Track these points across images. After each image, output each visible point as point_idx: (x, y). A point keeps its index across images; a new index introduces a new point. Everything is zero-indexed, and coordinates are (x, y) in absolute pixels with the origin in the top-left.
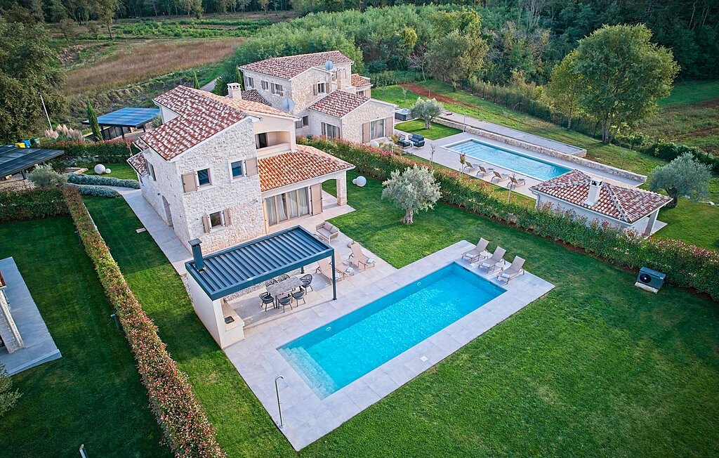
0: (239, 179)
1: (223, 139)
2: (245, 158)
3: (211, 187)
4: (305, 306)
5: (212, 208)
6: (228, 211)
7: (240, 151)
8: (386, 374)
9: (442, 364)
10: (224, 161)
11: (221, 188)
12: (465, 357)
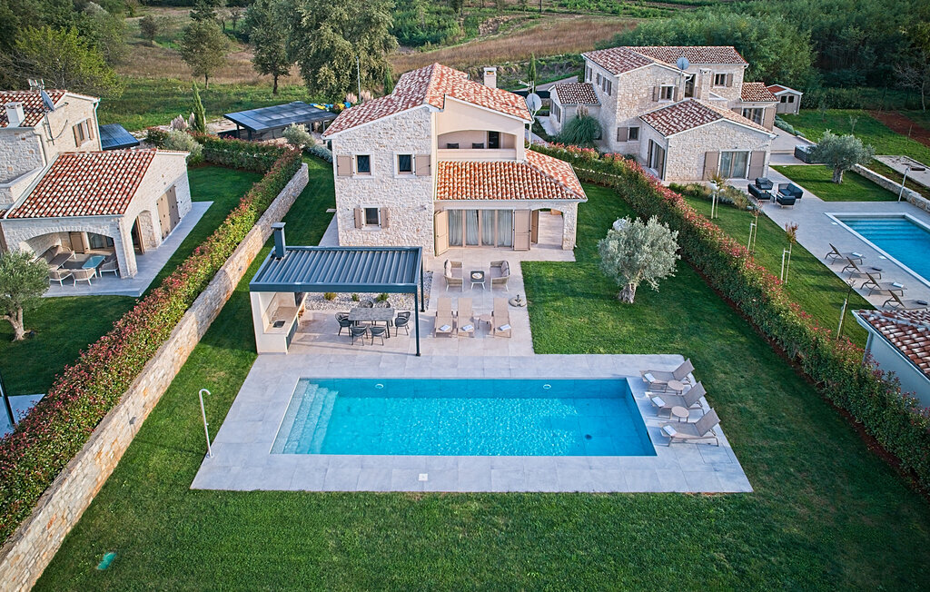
0: (405, 175)
1: (391, 125)
2: (416, 152)
3: (370, 177)
4: (379, 348)
5: (368, 201)
6: (386, 210)
7: (410, 143)
8: (362, 467)
9: (434, 497)
10: (388, 150)
11: (382, 182)
12: (475, 506)
